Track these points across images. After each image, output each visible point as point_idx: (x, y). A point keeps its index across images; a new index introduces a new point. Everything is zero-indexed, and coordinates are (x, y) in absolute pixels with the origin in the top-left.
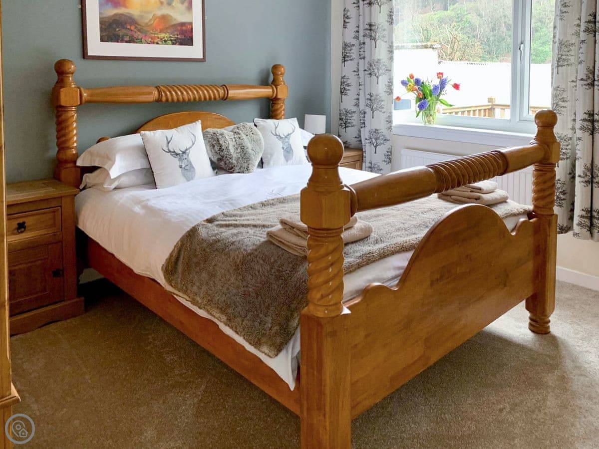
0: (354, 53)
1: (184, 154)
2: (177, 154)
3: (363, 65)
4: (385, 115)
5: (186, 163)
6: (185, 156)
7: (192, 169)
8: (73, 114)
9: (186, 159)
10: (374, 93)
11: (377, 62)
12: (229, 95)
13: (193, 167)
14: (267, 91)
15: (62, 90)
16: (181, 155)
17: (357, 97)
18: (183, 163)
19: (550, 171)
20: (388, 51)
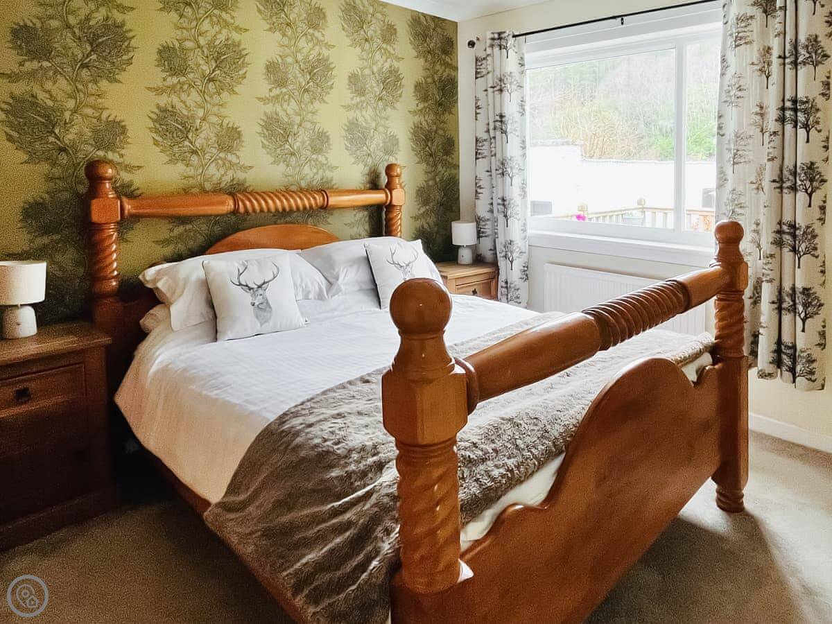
0: (485, 150)
1: (260, 289)
2: (250, 289)
3: (495, 163)
4: (521, 222)
5: (261, 300)
6: (260, 291)
7: (268, 309)
8: (112, 232)
9: (261, 295)
10: (507, 197)
11: (510, 160)
12: (330, 203)
13: (270, 307)
14: (378, 197)
15: (94, 202)
16: (255, 290)
17: (490, 201)
18: (257, 299)
19: (737, 301)
20: (521, 147)
